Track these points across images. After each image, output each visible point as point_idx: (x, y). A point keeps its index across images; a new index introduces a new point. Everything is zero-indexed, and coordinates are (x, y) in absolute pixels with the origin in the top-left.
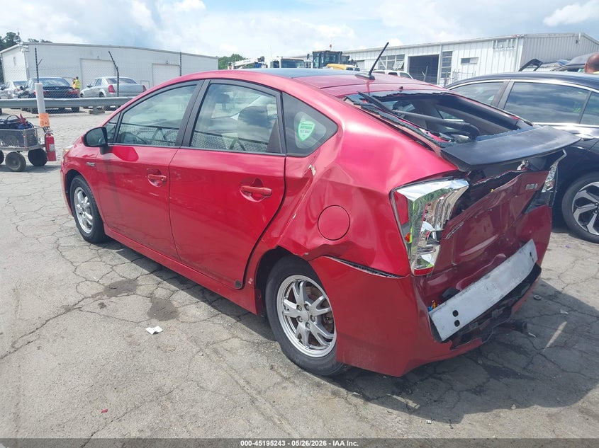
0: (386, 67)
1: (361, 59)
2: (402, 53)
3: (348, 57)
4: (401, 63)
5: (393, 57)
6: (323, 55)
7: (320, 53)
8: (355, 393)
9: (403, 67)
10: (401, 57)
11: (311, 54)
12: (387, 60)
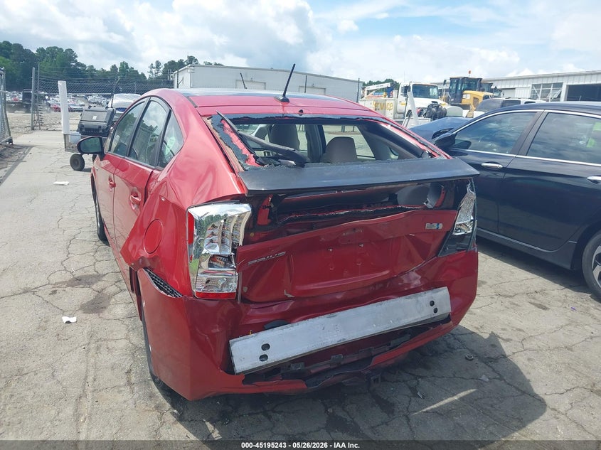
0: (539, 96)
1: (512, 87)
2: (560, 81)
3: (491, 85)
4: (558, 93)
5: (548, 85)
6: (460, 81)
7: (458, 79)
8: (175, 411)
9: (559, 96)
10: (559, 86)
11: (448, 81)
12: (541, 89)
